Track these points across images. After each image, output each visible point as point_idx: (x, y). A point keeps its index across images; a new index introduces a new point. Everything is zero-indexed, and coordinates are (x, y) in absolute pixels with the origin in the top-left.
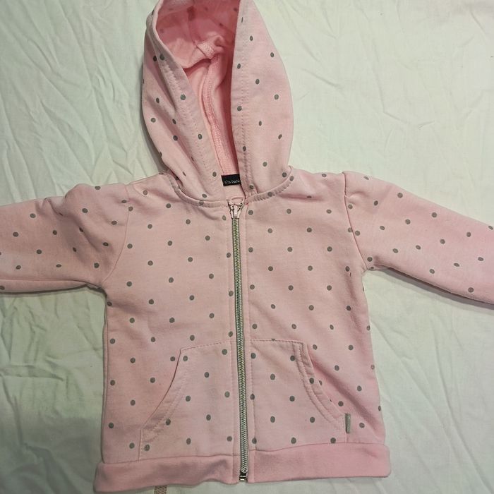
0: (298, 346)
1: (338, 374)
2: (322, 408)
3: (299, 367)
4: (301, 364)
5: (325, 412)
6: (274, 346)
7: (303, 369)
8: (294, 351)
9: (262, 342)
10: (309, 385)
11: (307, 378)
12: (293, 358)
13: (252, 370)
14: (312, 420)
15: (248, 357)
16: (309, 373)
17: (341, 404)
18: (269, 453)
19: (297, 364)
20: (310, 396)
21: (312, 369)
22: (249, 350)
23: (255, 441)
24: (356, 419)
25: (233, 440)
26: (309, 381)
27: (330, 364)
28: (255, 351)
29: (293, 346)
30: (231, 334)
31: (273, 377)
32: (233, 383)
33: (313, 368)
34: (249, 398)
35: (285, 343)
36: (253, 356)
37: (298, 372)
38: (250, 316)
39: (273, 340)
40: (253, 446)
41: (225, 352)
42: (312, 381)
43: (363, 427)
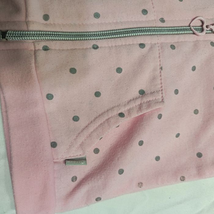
0: (159, 97)
1: (135, 146)
2: (91, 129)
3: (134, 99)
4: (138, 102)
5: (86, 133)
6: (155, 70)
7: (133, 105)
8: (152, 93)
9: (158, 56)
10: (116, 112)
11: (123, 110)
12: (142, 92)
13: (125, 45)
14: (76, 119)
15: (140, 40)
16: (129, 111)
17: (96, 151)
18: (33, 65)
19: (136, 98)
20: (102, 114)
21: (135, 115)
22: (147, 40)
23: (46, 49)
24: (81, 171)
25: (45, 22)
26: (120, 112)
27: (145, 135)
28: (147, 48)
29: (158, 92)
30: (162, 20)
31: (119, 70)
32: (110, 23)
33: (137, 115)
34: (94, 42)
35: (159, 82)
36: (142, 46)
37: (127, 100)
38: (182, 42)
39: (161, 68)
40: (40, 46)
41: (145, 12)
42: (121, 115)
43: (73, 181)
